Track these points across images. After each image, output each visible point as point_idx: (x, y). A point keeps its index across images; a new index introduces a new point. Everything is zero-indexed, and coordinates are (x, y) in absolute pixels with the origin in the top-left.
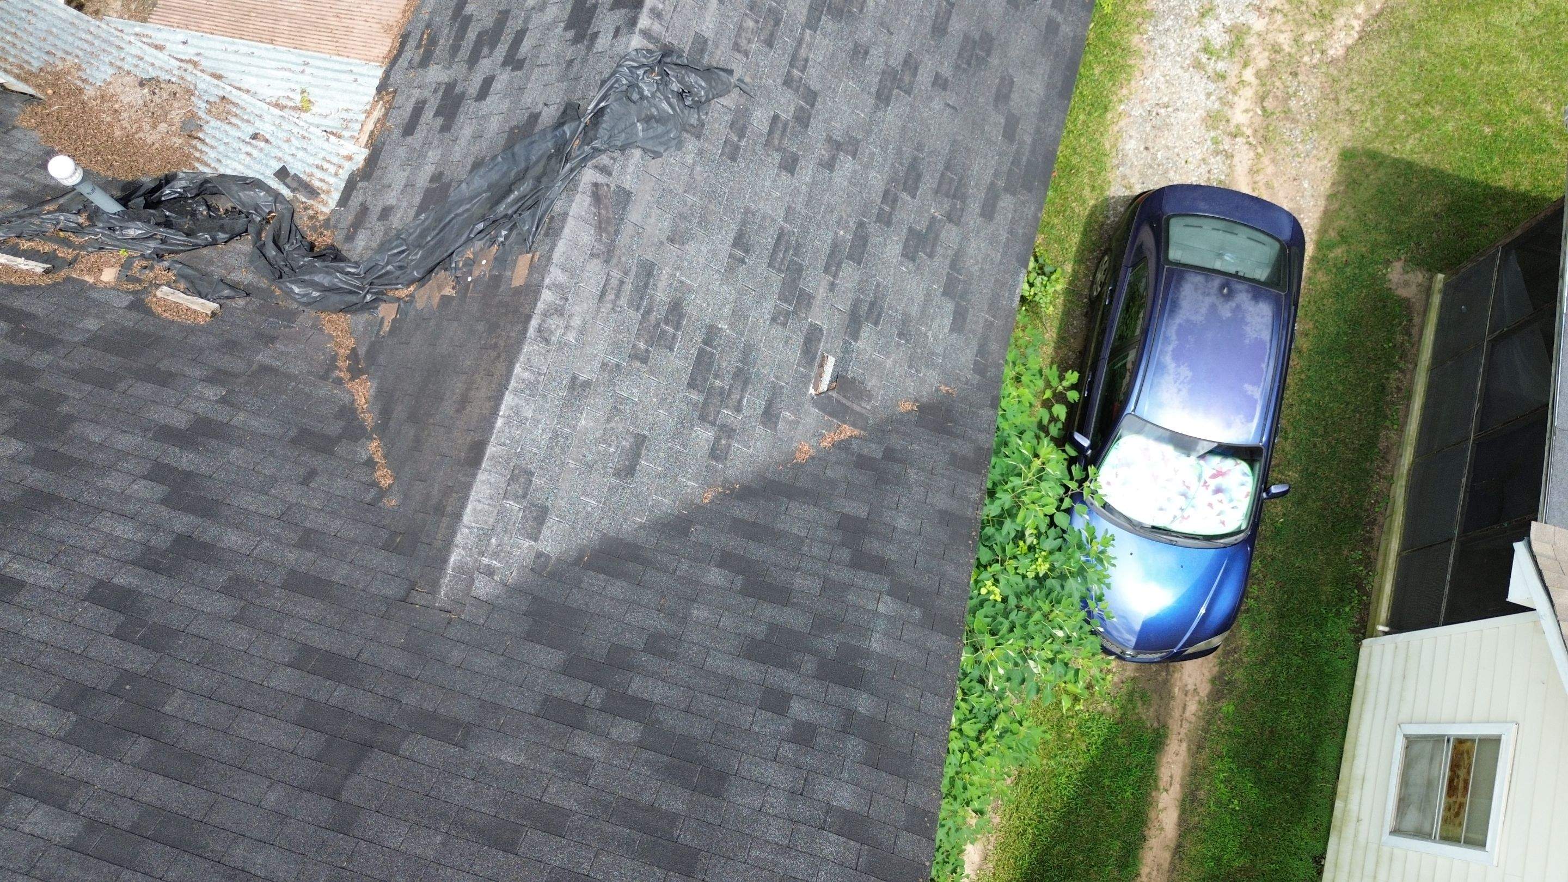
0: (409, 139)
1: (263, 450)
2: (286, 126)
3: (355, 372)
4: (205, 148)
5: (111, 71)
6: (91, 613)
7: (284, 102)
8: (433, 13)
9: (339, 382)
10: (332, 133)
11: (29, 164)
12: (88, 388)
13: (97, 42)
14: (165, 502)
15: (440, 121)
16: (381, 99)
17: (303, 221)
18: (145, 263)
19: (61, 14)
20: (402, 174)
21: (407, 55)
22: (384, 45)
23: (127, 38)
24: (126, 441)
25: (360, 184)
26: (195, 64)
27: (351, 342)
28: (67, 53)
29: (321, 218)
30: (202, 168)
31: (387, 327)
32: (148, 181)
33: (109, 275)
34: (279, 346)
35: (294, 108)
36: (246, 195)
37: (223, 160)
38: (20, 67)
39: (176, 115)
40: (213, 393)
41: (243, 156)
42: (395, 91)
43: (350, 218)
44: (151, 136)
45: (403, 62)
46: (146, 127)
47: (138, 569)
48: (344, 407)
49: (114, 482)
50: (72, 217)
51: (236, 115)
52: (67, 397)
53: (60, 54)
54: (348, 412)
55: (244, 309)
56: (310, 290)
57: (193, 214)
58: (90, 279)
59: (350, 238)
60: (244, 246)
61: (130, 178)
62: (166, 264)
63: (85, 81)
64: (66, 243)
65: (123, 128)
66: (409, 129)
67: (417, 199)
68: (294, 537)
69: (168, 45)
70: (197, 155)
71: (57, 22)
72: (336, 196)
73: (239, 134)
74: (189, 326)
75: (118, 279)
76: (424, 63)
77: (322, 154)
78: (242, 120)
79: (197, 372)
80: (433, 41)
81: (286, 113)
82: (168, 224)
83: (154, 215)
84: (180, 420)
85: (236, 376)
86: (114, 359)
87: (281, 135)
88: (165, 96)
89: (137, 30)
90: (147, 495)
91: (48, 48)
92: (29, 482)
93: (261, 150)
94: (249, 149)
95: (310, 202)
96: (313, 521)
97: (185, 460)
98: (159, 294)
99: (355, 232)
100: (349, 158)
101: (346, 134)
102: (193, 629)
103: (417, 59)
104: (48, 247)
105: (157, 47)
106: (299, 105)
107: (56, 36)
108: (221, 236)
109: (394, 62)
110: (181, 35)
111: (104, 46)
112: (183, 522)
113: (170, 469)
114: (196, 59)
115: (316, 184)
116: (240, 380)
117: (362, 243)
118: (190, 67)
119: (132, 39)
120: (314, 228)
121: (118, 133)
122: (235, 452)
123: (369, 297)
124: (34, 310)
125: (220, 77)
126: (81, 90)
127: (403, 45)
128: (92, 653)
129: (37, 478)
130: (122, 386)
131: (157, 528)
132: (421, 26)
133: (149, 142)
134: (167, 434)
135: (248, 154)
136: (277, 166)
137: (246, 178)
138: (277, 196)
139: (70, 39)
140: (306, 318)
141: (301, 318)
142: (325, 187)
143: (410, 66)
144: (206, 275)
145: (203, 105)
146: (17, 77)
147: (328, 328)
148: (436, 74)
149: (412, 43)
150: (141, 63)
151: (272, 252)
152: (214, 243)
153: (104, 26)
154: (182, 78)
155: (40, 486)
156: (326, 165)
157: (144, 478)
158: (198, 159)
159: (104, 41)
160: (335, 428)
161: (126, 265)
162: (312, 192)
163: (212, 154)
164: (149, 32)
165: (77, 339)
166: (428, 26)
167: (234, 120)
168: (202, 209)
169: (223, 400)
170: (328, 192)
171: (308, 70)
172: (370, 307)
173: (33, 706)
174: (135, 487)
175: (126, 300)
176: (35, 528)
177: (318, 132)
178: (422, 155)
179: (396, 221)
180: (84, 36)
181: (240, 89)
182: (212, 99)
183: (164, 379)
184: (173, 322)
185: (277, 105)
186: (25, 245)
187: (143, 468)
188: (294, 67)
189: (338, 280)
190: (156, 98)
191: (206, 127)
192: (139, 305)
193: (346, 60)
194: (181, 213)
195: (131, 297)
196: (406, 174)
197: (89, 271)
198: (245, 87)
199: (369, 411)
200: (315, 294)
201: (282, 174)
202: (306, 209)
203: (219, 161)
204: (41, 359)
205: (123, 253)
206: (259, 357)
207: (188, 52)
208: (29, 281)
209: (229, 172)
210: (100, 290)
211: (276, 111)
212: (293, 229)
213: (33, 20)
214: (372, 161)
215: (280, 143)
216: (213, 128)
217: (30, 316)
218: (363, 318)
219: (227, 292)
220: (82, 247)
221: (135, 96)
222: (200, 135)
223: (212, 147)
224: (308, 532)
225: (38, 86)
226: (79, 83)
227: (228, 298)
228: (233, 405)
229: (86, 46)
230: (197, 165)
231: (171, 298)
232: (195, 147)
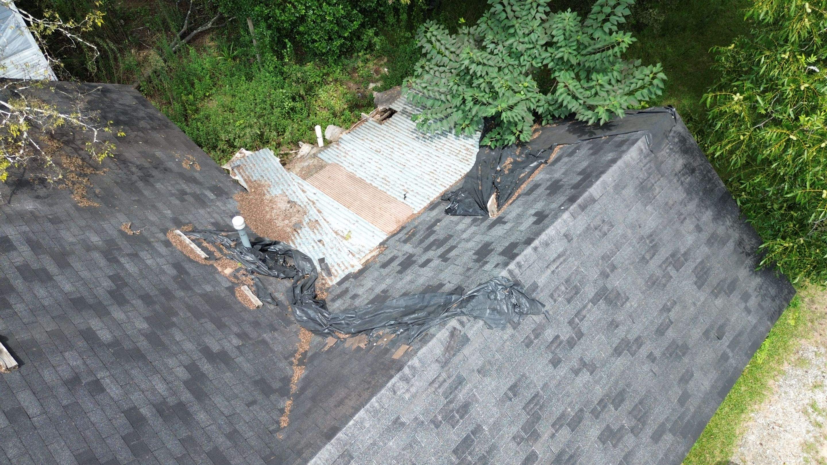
0: (382, 270)
1: (240, 380)
2: (335, 242)
3: (301, 363)
4: (298, 237)
5: (280, 192)
6: (121, 420)
7: (339, 232)
8: (420, 224)
9: (291, 363)
10: (351, 253)
11: (227, 214)
12: (189, 314)
13: (282, 180)
14: (185, 383)
15: (399, 268)
16: (380, 248)
17: (318, 284)
18: (245, 273)
19: (276, 165)
20: (371, 283)
21: (400, 235)
22: (393, 227)
23: (294, 183)
24: (189, 346)
25: (351, 279)
26: (314, 203)
27: (307, 347)
28: (269, 179)
29: (327, 286)
30: (291, 244)
31: (326, 349)
32: (267, 240)
33: (228, 271)
34: (276, 334)
35: (342, 237)
36: (302, 263)
37: (302, 245)
38: (248, 177)
39: (294, 220)
40: (236, 342)
41: (310, 247)
42: (387, 248)
43: (339, 291)
44: (280, 223)
45: (397, 238)
46: (280, 219)
47: (154, 410)
48: (287, 377)
49: (171, 362)
50: (229, 241)
51: (318, 230)
52: (178, 314)
53: (266, 178)
54: (286, 380)
55: (272, 311)
56: (303, 315)
57: (277, 261)
58: (220, 269)
59: (333, 300)
60: (288, 283)
61: (261, 236)
62: (253, 277)
63: (268, 192)
64: (221, 250)
65: (271, 216)
66: (384, 266)
67: (371, 297)
68: (228, 430)
69: (308, 192)
70: (293, 238)
71: (272, 167)
72: (338, 279)
73: (314, 237)
74: (245, 308)
75: (230, 275)
76: (405, 241)
77: (343, 260)
78: (319, 232)
79: (235, 329)
80: (414, 234)
81: (338, 237)
82: (264, 261)
83: (261, 255)
84: (215, 348)
85: (250, 339)
86: (207, 307)
87: (331, 245)
88: (295, 210)
89: (300, 182)
90: (180, 375)
91: (263, 174)
92: (139, 344)
93: (319, 247)
94: (314, 245)
95: (326, 277)
96: (241, 427)
97: (206, 367)
98: (242, 288)
99: (337, 299)
100: (353, 267)
101: (357, 256)
102: (156, 454)
103: (403, 238)
104: (212, 248)
105: (303, 191)
106: (345, 236)
107: (269, 172)
108: (282, 275)
109: (394, 235)
110: (315, 190)
111: (284, 182)
112: (186, 396)
113: (197, 368)
114: (315, 201)
115: (333, 271)
116: (251, 342)
117: (337, 305)
118: (311, 204)
119: (296, 184)
120: (321, 289)
121: (268, 217)
122: (228, 374)
123: (326, 331)
124: (190, 271)
125: (320, 212)
126: (264, 194)
127: (401, 230)
128: (108, 441)
129: (143, 344)
130: (203, 321)
131: (174, 394)
132: (412, 226)
133: (278, 225)
134: (207, 352)
135: (313, 247)
136: (322, 257)
137: (306, 256)
138: (314, 269)
139: (273, 174)
140: (294, 327)
141: (293, 326)
142: (336, 274)
143: (399, 240)
144: (266, 288)
145: (307, 220)
146: (245, 180)
147: (301, 337)
148: (408, 248)
149: (405, 231)
150: (293, 194)
151: (298, 291)
152: (277, 277)
153: (288, 175)
154: (305, 206)
155: (142, 349)
156: (341, 265)
157: (185, 367)
158: (292, 240)
159: (285, 180)
160: (276, 385)
161: (238, 270)
162: (329, 273)
163: (299, 240)
164: (304, 185)
165: (199, 292)
166: (415, 227)
167: (315, 231)
168: (281, 261)
169: (238, 348)
170: (336, 276)
171: (357, 224)
172: (325, 335)
173: (67, 453)
174: (178, 369)
175: (228, 284)
176: (127, 367)
177: (346, 250)
178: (384, 279)
179: (357, 302)
180: (279, 175)
181: (325, 220)
182: (312, 219)
183: (221, 326)
184: (240, 302)
185: (336, 233)
186: (205, 244)
187: (187, 362)
188: (351, 221)
189: (318, 317)
190: (291, 210)
191: (303, 229)
192: (231, 289)
193: (374, 226)
194: (272, 259)
195: (231, 284)
196: (373, 284)
197: (222, 266)
198: (328, 220)
199: (296, 385)
200: (305, 318)
201: (322, 261)
202: (323, 279)
203: (300, 244)
204: (180, 294)
205: (239, 265)
206: (265, 335)
207: (314, 198)
208: (197, 259)
209: (301, 250)
210: (221, 275)
211: (334, 235)
212: (312, 285)
213: (264, 162)
214: (361, 272)
215: (328, 248)
216: (305, 231)
217: (187, 273)
218: (319, 339)
219: (269, 300)
220: (225, 255)
221: (283, 205)
222: (299, 231)
223: (301, 238)
224: (236, 431)
225: (250, 187)
226: (266, 192)
227: (268, 302)
228: (240, 352)
229: (277, 179)
230: (290, 242)
231: (246, 292)
232: (294, 235)
